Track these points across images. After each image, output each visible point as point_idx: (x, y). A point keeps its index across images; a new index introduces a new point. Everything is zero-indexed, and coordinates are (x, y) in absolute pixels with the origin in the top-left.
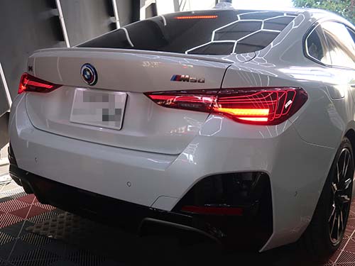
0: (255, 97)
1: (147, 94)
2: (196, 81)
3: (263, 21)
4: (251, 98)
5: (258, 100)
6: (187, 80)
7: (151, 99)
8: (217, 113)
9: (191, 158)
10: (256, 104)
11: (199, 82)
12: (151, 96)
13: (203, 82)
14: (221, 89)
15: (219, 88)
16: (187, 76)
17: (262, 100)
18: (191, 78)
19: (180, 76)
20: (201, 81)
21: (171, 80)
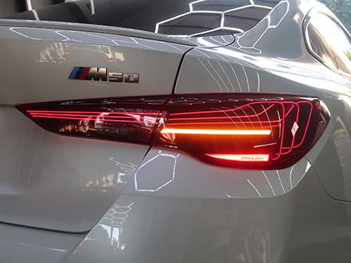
0: (239, 112)
1: (23, 108)
4: (231, 114)
5: (246, 119)
6: (103, 77)
7: (30, 117)
9: (115, 234)
11: (127, 81)
12: (34, 113)
13: (136, 81)
14: (173, 96)
15: (169, 92)
16: (103, 70)
17: (252, 119)
18: (111, 74)
19: (89, 68)
20: (131, 79)
21: (70, 78)
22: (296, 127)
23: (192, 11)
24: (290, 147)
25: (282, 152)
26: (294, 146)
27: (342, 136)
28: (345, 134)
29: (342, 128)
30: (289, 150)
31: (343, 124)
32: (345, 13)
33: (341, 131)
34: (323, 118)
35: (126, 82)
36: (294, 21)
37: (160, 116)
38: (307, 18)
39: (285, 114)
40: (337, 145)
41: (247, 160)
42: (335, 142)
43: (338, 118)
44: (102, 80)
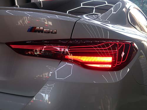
0: (99, 47)
1: (8, 44)
2: (49, 32)
4: (95, 47)
5: (102, 50)
6: (42, 31)
7: (11, 48)
8: (68, 60)
10: (100, 52)
12: (13, 46)
14: (71, 39)
16: (42, 28)
17: (105, 50)
18: (45, 30)
19: (36, 27)
20: (53, 32)
21: (28, 31)
22: (123, 54)
23: (82, 6)
24: (121, 62)
25: (117, 64)
26: (122, 61)
27: (143, 58)
28: (144, 57)
29: (143, 55)
30: (120, 63)
31: (143, 53)
32: (145, 10)
33: (142, 56)
34: (135, 50)
35: (51, 33)
36: (123, 11)
37: (65, 48)
38: (129, 10)
39: (119, 48)
40: (141, 62)
41: (102, 67)
42: (140, 61)
43: (141, 51)
44: (41, 32)
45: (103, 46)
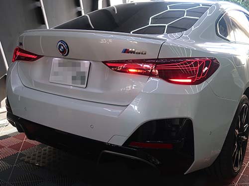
0: (182, 64)
1: (105, 62)
2: (139, 53)
3: (186, 10)
4: (179, 65)
5: (184, 67)
9: (136, 108)
11: (142, 54)
12: (109, 64)
13: (145, 54)
14: (158, 59)
15: (157, 58)
16: (134, 50)
17: (187, 67)
18: (136, 51)
19: (129, 49)
21: (122, 52)
25: (197, 79)
26: (202, 77)
30: (199, 78)
37: (153, 66)
45: (186, 64)
